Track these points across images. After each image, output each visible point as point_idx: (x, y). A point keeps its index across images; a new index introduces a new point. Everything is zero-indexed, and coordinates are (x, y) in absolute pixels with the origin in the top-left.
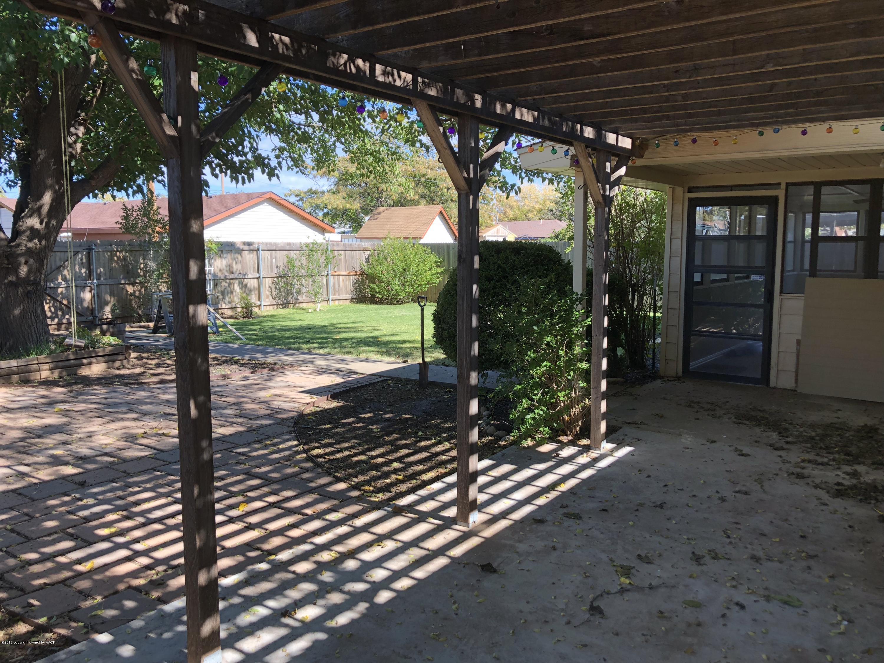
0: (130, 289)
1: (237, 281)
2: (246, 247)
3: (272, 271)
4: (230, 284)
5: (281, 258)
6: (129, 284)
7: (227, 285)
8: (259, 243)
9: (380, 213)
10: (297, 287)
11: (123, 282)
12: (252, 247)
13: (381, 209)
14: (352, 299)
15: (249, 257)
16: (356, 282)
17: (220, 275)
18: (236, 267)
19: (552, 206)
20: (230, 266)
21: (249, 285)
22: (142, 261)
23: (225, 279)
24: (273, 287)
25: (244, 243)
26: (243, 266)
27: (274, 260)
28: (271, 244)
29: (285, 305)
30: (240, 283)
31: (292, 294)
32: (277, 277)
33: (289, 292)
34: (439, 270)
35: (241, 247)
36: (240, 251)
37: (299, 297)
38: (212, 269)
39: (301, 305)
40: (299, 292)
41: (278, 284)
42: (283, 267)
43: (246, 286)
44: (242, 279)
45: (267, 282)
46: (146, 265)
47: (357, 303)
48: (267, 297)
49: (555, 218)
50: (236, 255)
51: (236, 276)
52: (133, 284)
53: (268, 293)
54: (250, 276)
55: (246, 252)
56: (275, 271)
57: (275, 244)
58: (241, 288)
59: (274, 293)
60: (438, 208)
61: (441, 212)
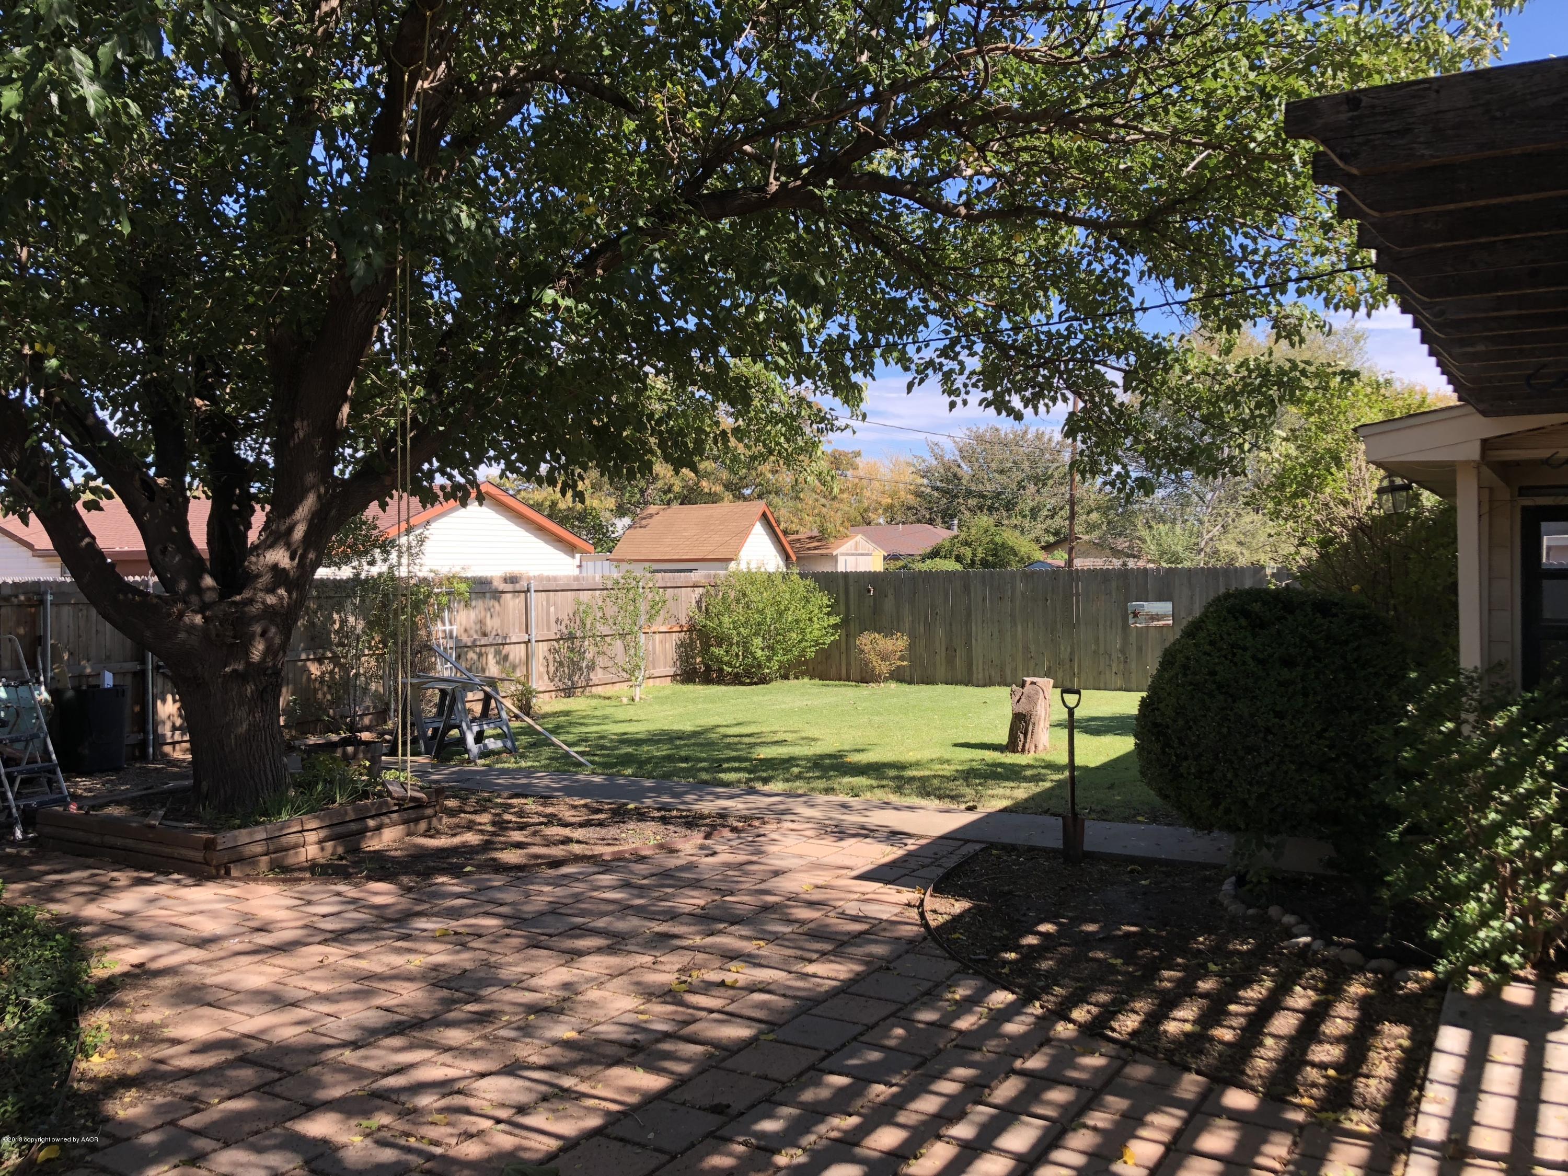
0: (315, 669)
1: (491, 650)
2: (509, 587)
3: (549, 629)
4: (480, 655)
5: (565, 604)
6: (313, 660)
7: (475, 657)
8: (529, 579)
9: (651, 516)
10: (588, 656)
11: (303, 656)
12: (518, 587)
13: (652, 509)
14: (675, 676)
15: (513, 604)
16: (681, 645)
17: (466, 640)
18: (492, 624)
19: (911, 500)
20: (482, 622)
21: (511, 657)
22: (336, 616)
23: (474, 645)
24: (551, 658)
25: (505, 580)
26: (502, 621)
27: (552, 609)
28: (548, 579)
29: (569, 692)
30: (498, 653)
31: (581, 669)
32: (557, 640)
33: (575, 667)
34: (834, 620)
35: (502, 586)
36: (497, 595)
37: (592, 676)
38: (455, 628)
39: (594, 689)
40: (591, 667)
41: (557, 651)
42: (566, 622)
43: (506, 658)
44: (501, 644)
45: (541, 649)
46: (343, 622)
47: (683, 682)
48: (540, 677)
49: (919, 521)
50: (492, 602)
51: (490, 640)
52: (320, 660)
53: (543, 669)
54: (514, 640)
55: (509, 596)
56: (554, 628)
57: (555, 579)
58: (498, 663)
59: (552, 669)
60: (759, 506)
61: (764, 515)
